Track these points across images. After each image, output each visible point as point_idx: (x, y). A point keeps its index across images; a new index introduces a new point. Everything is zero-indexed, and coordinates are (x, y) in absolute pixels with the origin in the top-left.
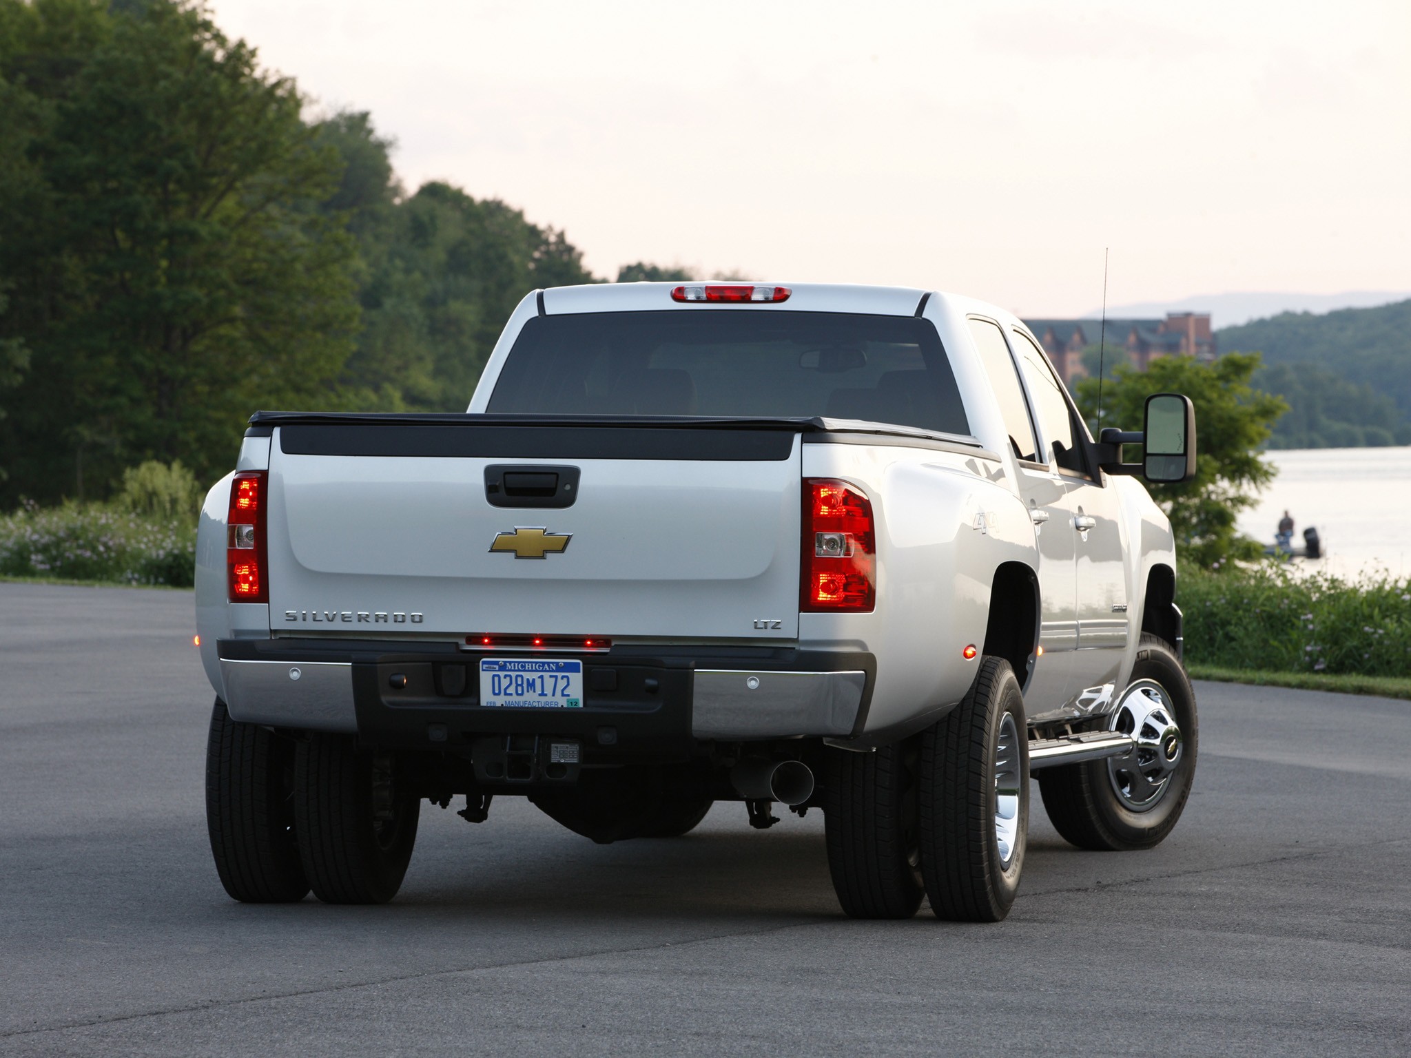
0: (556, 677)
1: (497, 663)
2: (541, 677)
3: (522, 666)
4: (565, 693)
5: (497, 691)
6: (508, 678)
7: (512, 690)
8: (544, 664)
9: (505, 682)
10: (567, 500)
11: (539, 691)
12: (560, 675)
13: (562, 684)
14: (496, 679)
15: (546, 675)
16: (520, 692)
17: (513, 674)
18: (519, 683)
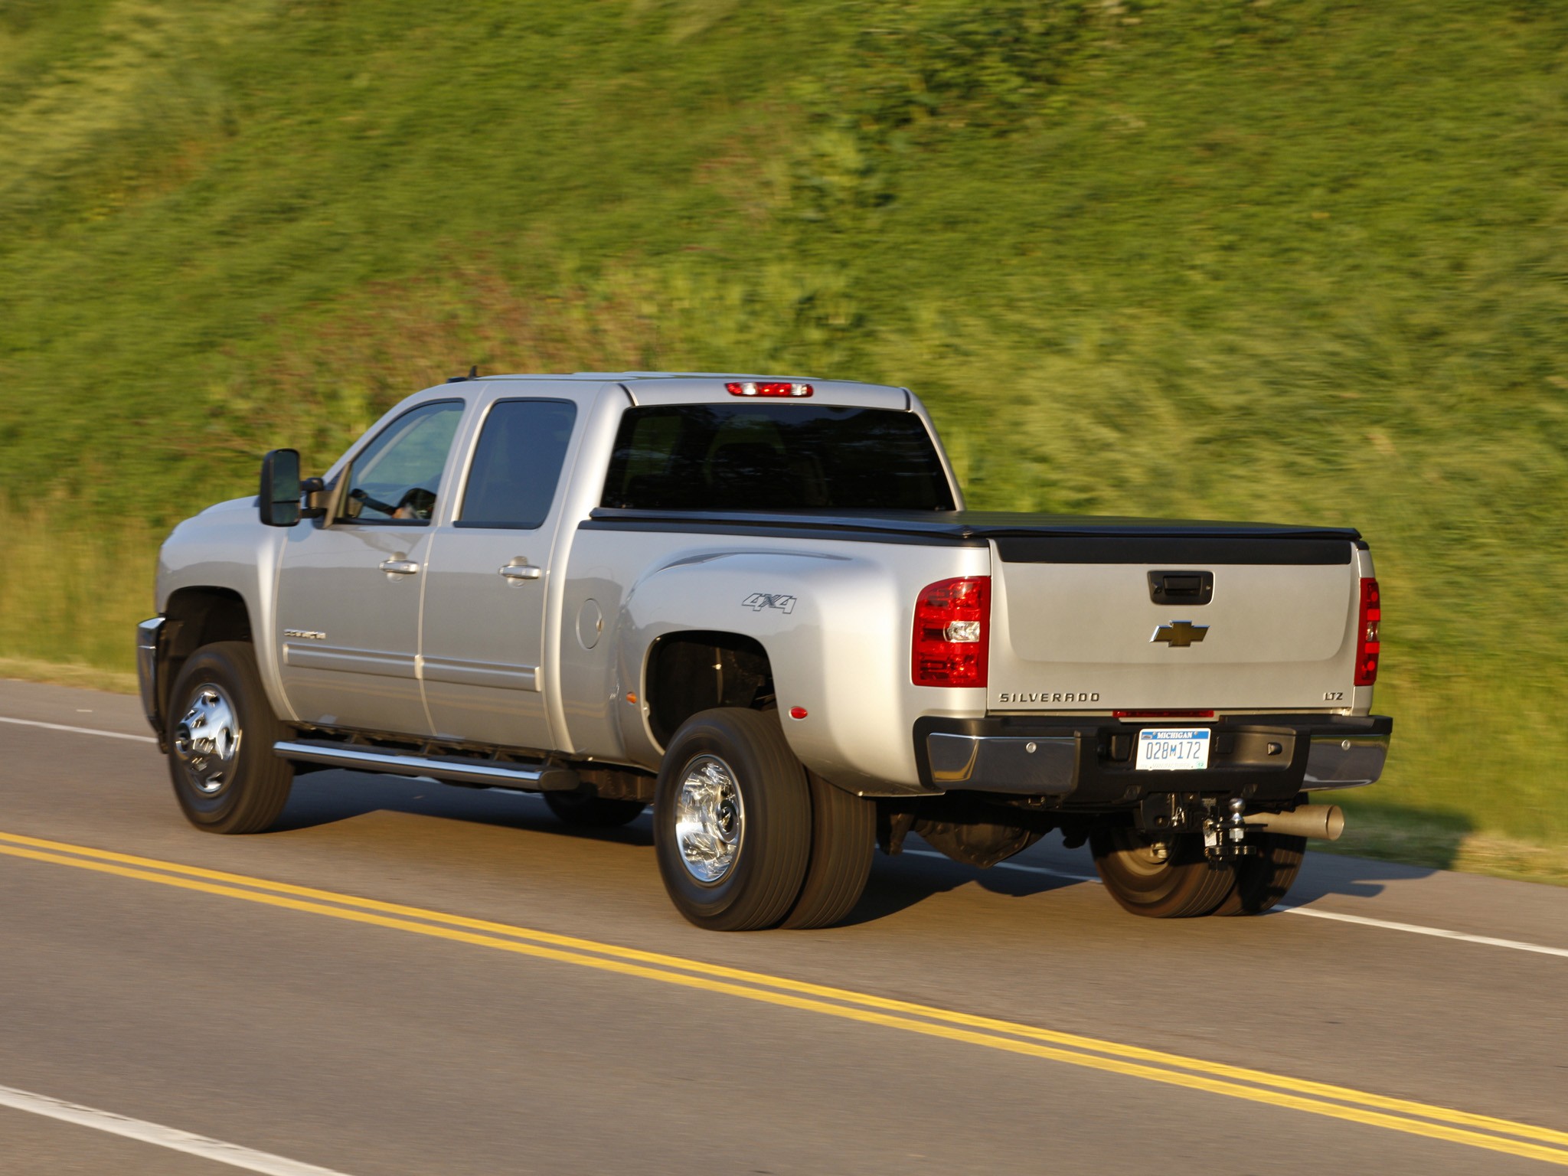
0: (1191, 743)
1: (1151, 733)
2: (1181, 743)
3: (1169, 736)
4: (1196, 756)
5: (1149, 756)
6: (1158, 745)
7: (1159, 755)
8: (1184, 733)
9: (1156, 748)
10: (1205, 598)
11: (1178, 755)
12: (1194, 741)
13: (1195, 748)
14: (1150, 745)
15: (1185, 742)
16: (1164, 756)
17: (1162, 742)
18: (1165, 749)
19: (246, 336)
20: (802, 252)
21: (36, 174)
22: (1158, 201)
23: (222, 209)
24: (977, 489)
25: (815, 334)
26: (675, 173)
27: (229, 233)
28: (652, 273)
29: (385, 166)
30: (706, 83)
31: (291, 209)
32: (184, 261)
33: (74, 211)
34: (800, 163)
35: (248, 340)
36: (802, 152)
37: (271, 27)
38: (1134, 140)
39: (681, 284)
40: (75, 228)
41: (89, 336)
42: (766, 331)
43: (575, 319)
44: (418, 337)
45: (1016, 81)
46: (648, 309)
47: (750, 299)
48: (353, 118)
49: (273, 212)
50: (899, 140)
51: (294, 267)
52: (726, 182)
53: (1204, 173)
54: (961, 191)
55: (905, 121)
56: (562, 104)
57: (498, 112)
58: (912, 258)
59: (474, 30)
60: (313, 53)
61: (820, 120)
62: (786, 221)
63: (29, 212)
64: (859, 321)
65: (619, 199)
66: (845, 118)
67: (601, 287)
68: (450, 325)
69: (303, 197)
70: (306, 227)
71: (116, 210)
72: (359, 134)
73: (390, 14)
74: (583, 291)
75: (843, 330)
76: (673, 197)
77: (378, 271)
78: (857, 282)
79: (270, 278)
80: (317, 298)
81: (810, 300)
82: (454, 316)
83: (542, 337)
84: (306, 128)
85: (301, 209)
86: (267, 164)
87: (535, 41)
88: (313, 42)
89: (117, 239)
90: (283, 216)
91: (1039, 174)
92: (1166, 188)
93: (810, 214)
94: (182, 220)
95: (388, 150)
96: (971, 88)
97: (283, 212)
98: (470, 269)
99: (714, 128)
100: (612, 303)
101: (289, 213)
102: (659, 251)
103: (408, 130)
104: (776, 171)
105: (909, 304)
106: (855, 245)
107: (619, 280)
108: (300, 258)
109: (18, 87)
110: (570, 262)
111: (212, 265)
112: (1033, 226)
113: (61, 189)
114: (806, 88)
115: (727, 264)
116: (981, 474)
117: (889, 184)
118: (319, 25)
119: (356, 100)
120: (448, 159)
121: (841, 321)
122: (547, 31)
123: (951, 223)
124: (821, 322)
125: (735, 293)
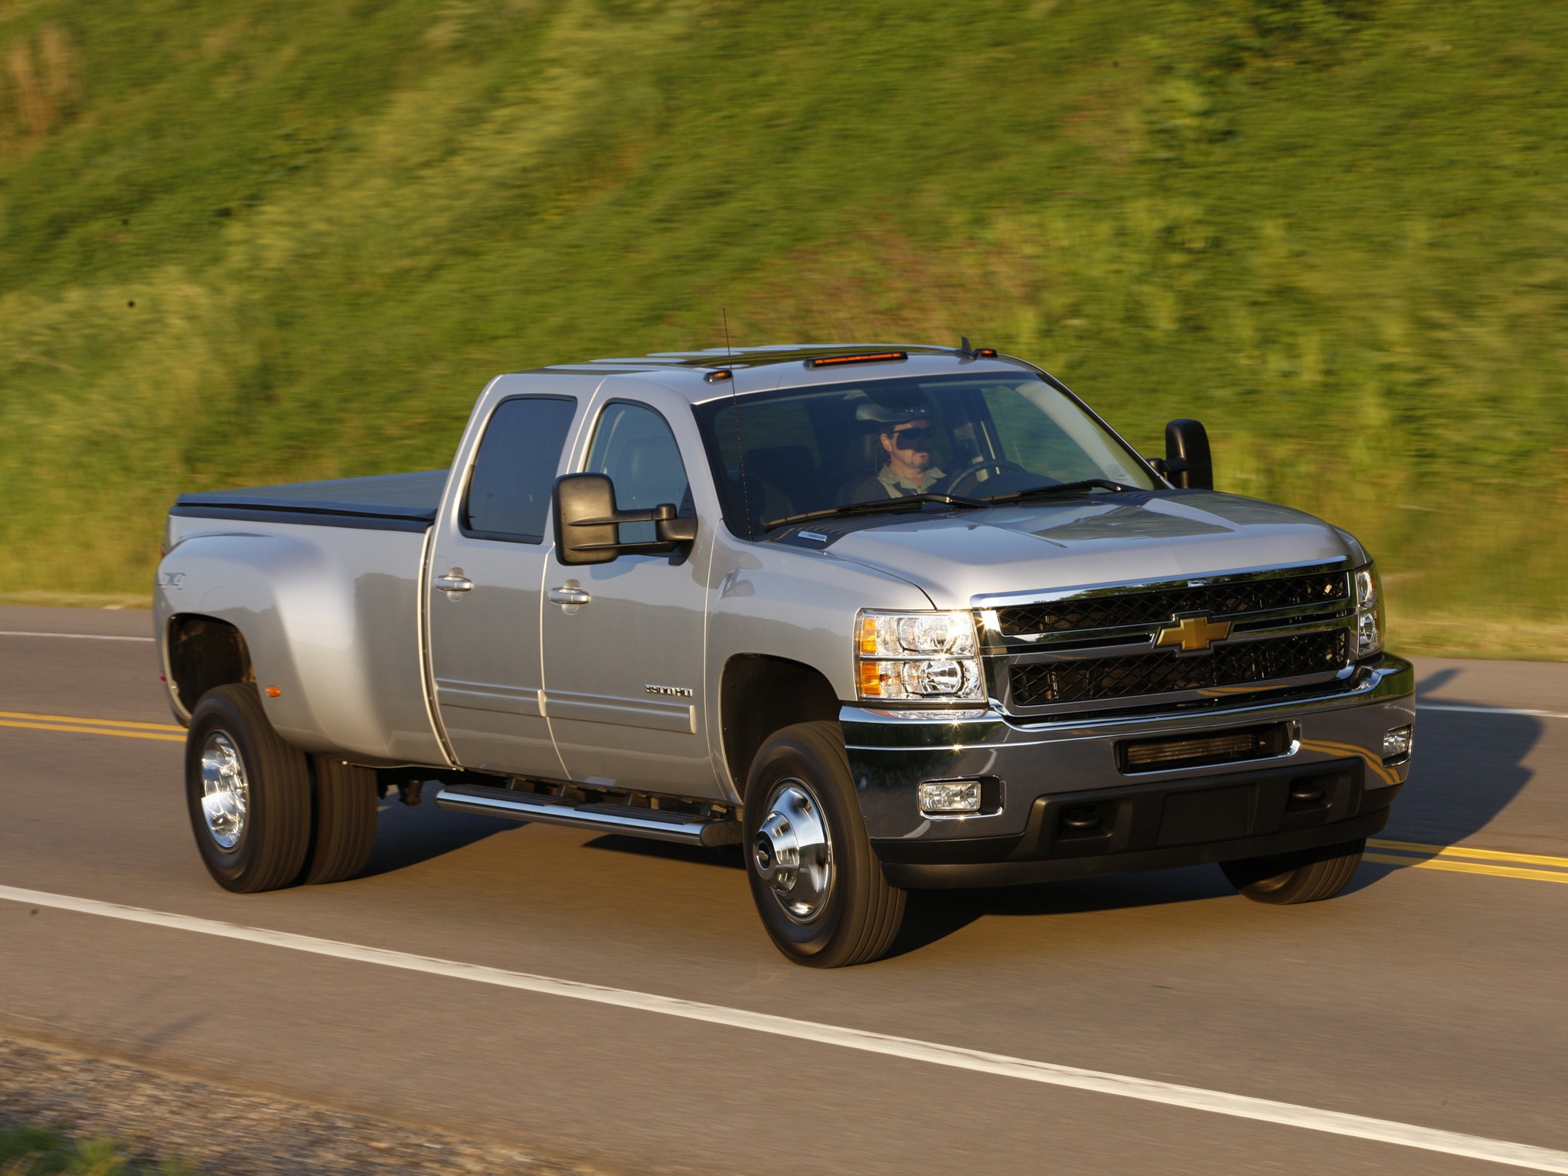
19: (688, 308)
20: (1161, 188)
21: (501, 184)
22: (1466, 113)
23: (660, 199)
24: (1331, 380)
25: (1177, 258)
26: (1045, 129)
27: (666, 220)
28: (1033, 219)
29: (795, 149)
30: (1062, 50)
31: (720, 194)
32: (627, 249)
33: (535, 214)
34: (1149, 111)
35: (689, 310)
36: (1150, 100)
37: (687, 37)
38: (1439, 63)
39: (1058, 225)
40: (536, 229)
41: (555, 321)
42: (1135, 259)
43: (968, 266)
44: (834, 294)
45: (1333, 20)
46: (1029, 250)
47: (1121, 233)
48: (764, 109)
49: (701, 198)
50: (1237, 81)
51: (727, 244)
52: (1086, 133)
53: (1503, 85)
54: (1291, 121)
55: (1238, 65)
56: (943, 80)
57: (888, 92)
58: (1258, 184)
59: (860, 24)
60: (725, 57)
61: (1165, 70)
62: (1143, 162)
63: (495, 218)
64: (1216, 243)
65: (995, 157)
66: (1187, 67)
67: (989, 235)
68: (862, 282)
69: (726, 182)
70: (732, 208)
71: (568, 209)
72: (769, 123)
73: (785, 17)
74: (972, 241)
75: (1203, 251)
76: (1046, 150)
77: (799, 240)
78: (1212, 210)
79: (705, 255)
80: (747, 267)
81: (1169, 230)
82: (864, 273)
83: (939, 284)
84: (726, 122)
85: (729, 193)
86: (697, 157)
87: (917, 29)
88: (723, 48)
89: (570, 235)
90: (709, 201)
91: (1360, 100)
92: (1471, 102)
93: (1163, 154)
94: (627, 213)
95: (798, 134)
96: (1294, 30)
97: (708, 197)
98: (875, 230)
99: (1076, 88)
100: (1000, 249)
101: (715, 197)
102: (1037, 199)
103: (813, 116)
104: (1131, 119)
105: (1255, 224)
106: (1208, 177)
107: (1004, 227)
108: (729, 236)
109: (477, 110)
110: (958, 217)
111: (655, 249)
112: (1358, 146)
113: (524, 196)
114: (1153, 45)
115: (1094, 205)
116: (1334, 367)
117: (1232, 121)
118: (726, 32)
119: (764, 94)
120: (846, 137)
121: (1198, 245)
122: (924, 18)
123: (1289, 149)
124: (1181, 247)
125: (1104, 229)
